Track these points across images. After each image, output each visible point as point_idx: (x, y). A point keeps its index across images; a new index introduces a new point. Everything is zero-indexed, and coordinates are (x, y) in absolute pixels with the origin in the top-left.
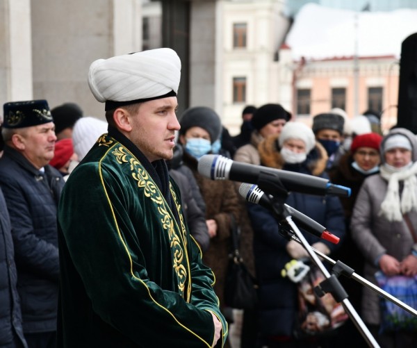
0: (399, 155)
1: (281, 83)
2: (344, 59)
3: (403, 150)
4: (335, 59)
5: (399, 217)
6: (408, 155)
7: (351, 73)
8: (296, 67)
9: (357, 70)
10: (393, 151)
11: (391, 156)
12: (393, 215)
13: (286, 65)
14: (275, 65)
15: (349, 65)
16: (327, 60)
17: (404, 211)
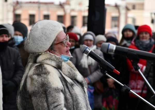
0: (89, 42)
1: (8, 11)
2: (34, 3)
3: (91, 40)
4: (30, 2)
5: (87, 66)
6: (92, 42)
7: (37, 9)
8: (14, 5)
9: (39, 7)
10: (87, 40)
11: (86, 42)
12: (85, 65)
13: (10, 4)
14: (5, 4)
15: (36, 5)
16: (27, 3)
17: (89, 64)
